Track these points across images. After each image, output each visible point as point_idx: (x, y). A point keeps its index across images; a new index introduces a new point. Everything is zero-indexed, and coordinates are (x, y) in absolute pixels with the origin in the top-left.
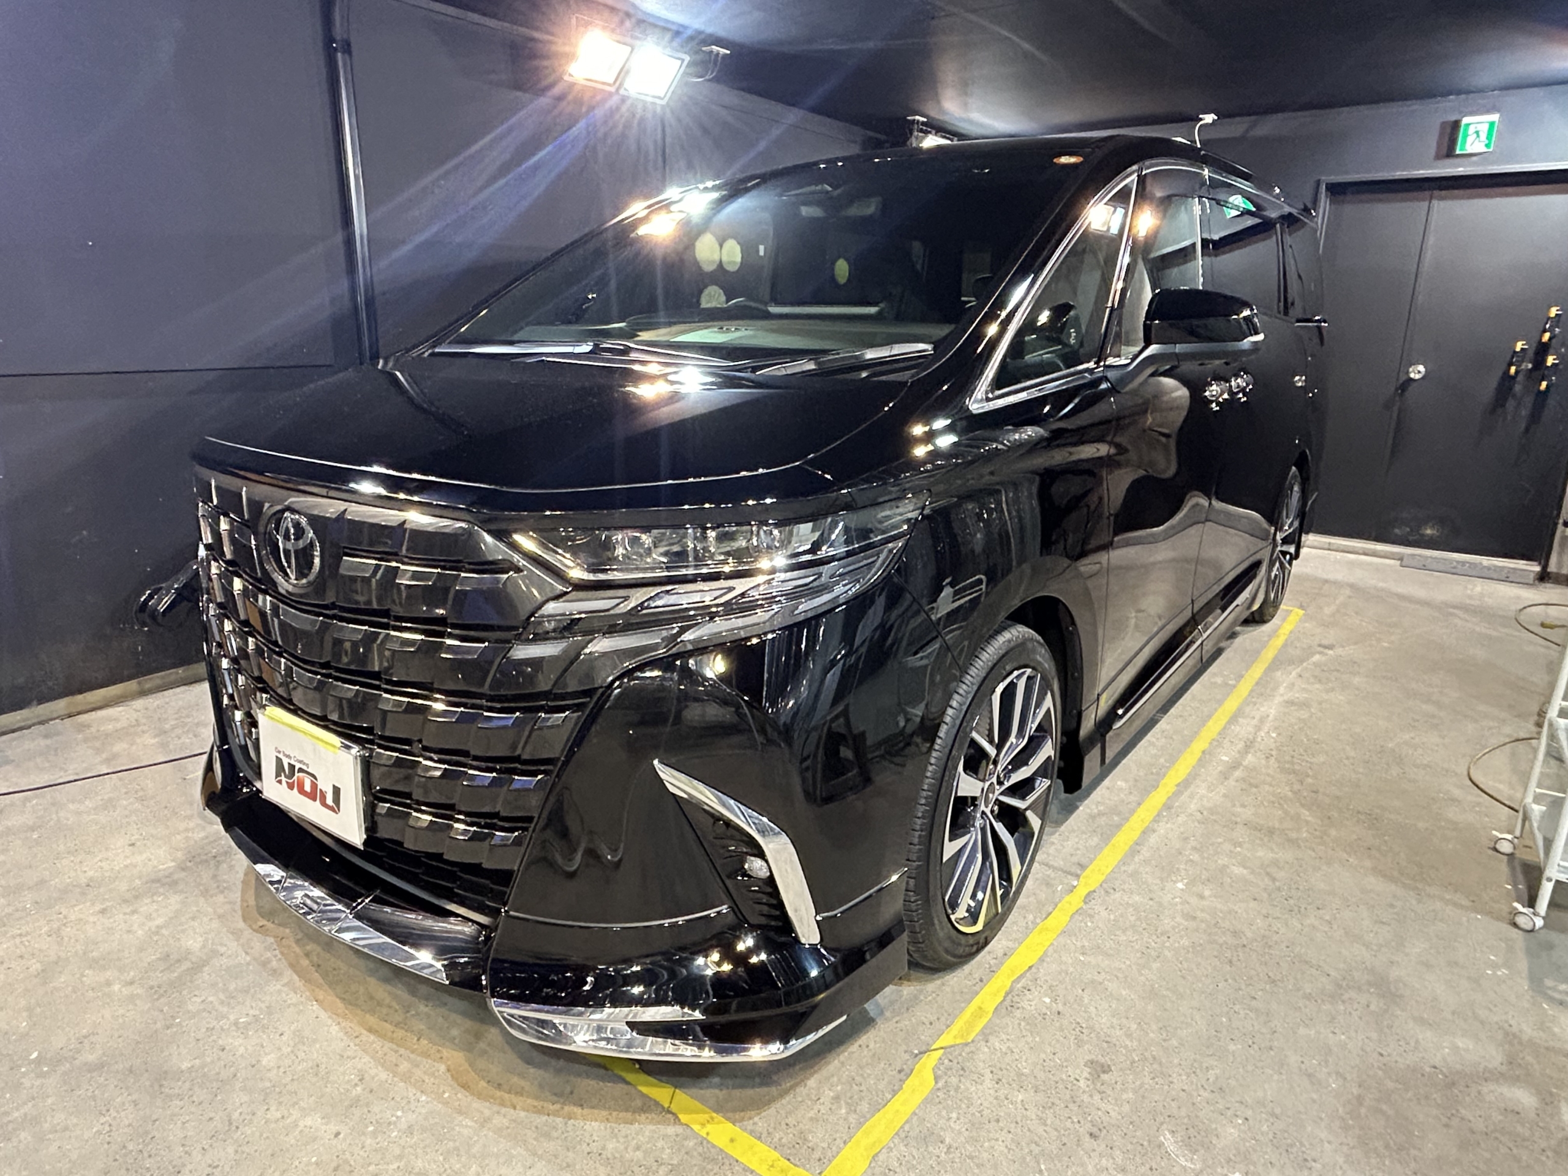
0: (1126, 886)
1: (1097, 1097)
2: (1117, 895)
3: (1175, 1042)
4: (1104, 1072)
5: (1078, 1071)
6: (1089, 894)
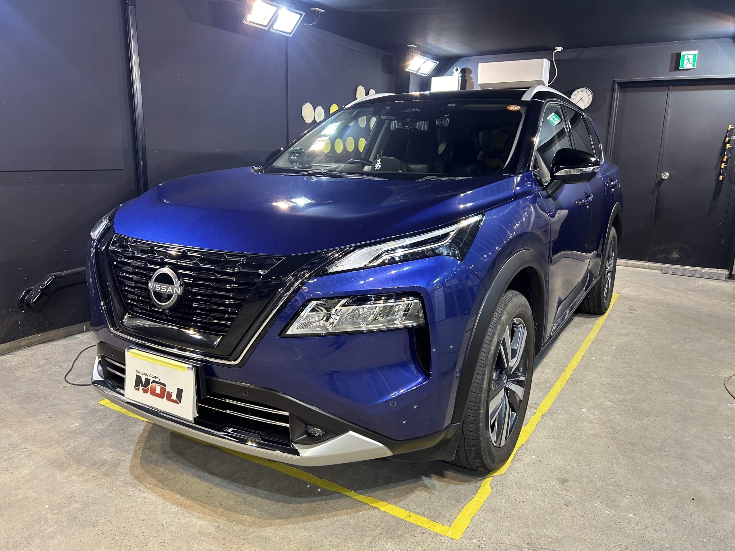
0: (559, 412)
1: (565, 491)
2: (556, 415)
3: (594, 469)
4: (566, 482)
5: (554, 482)
6: (543, 415)
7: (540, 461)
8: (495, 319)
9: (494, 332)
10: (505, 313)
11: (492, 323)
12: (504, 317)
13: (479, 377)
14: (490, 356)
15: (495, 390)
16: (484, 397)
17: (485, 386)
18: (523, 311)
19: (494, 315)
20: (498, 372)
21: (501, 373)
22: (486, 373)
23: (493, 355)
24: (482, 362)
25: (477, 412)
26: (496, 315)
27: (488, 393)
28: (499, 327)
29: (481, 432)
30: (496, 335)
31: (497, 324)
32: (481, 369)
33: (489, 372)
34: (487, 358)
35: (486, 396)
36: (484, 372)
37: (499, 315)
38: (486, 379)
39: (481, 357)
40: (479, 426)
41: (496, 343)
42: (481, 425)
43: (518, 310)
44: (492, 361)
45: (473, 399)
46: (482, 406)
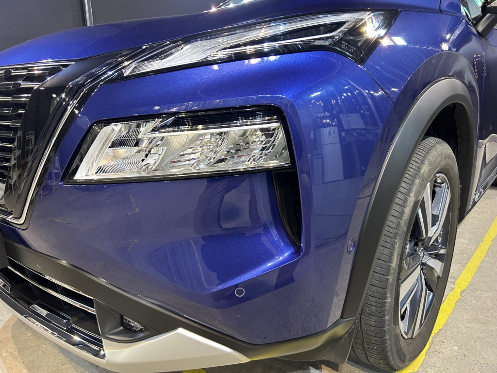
0: (482, 288)
2: (478, 292)
6: (462, 292)
7: (465, 355)
8: (411, 170)
9: (411, 189)
10: (426, 162)
11: (407, 175)
12: (425, 169)
13: (386, 251)
14: (403, 222)
15: (408, 269)
16: (393, 280)
17: (394, 264)
18: (449, 165)
19: (410, 165)
20: (413, 244)
21: (416, 244)
22: (397, 246)
23: (408, 221)
24: (391, 230)
25: (381, 300)
26: (413, 165)
27: (399, 274)
28: (417, 181)
29: (386, 328)
30: (413, 193)
31: (415, 176)
32: (389, 240)
33: (401, 245)
34: (398, 224)
35: (395, 279)
36: (393, 245)
37: (417, 165)
38: (396, 254)
39: (389, 223)
40: (384, 319)
41: (412, 204)
42: (387, 318)
43: (444, 163)
44: (405, 229)
45: (376, 282)
46: (390, 293)
